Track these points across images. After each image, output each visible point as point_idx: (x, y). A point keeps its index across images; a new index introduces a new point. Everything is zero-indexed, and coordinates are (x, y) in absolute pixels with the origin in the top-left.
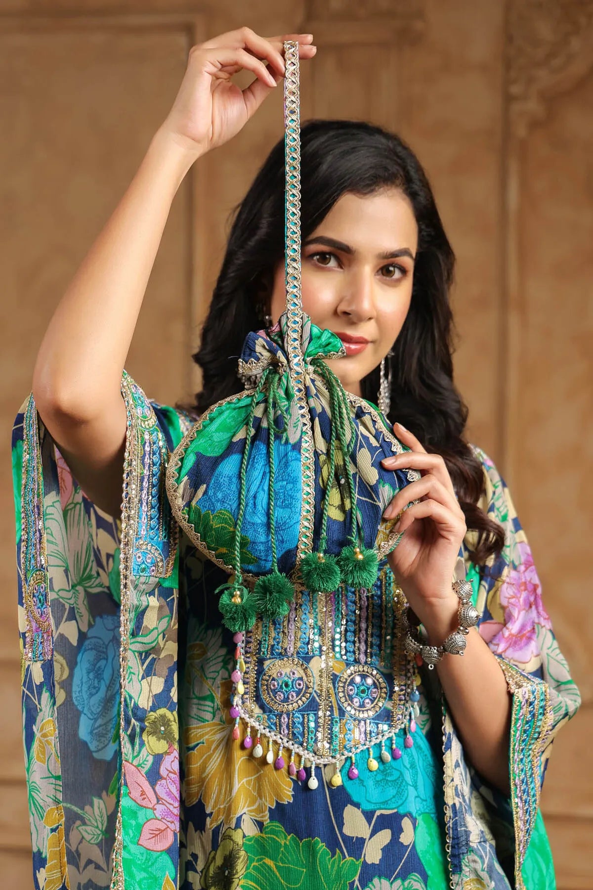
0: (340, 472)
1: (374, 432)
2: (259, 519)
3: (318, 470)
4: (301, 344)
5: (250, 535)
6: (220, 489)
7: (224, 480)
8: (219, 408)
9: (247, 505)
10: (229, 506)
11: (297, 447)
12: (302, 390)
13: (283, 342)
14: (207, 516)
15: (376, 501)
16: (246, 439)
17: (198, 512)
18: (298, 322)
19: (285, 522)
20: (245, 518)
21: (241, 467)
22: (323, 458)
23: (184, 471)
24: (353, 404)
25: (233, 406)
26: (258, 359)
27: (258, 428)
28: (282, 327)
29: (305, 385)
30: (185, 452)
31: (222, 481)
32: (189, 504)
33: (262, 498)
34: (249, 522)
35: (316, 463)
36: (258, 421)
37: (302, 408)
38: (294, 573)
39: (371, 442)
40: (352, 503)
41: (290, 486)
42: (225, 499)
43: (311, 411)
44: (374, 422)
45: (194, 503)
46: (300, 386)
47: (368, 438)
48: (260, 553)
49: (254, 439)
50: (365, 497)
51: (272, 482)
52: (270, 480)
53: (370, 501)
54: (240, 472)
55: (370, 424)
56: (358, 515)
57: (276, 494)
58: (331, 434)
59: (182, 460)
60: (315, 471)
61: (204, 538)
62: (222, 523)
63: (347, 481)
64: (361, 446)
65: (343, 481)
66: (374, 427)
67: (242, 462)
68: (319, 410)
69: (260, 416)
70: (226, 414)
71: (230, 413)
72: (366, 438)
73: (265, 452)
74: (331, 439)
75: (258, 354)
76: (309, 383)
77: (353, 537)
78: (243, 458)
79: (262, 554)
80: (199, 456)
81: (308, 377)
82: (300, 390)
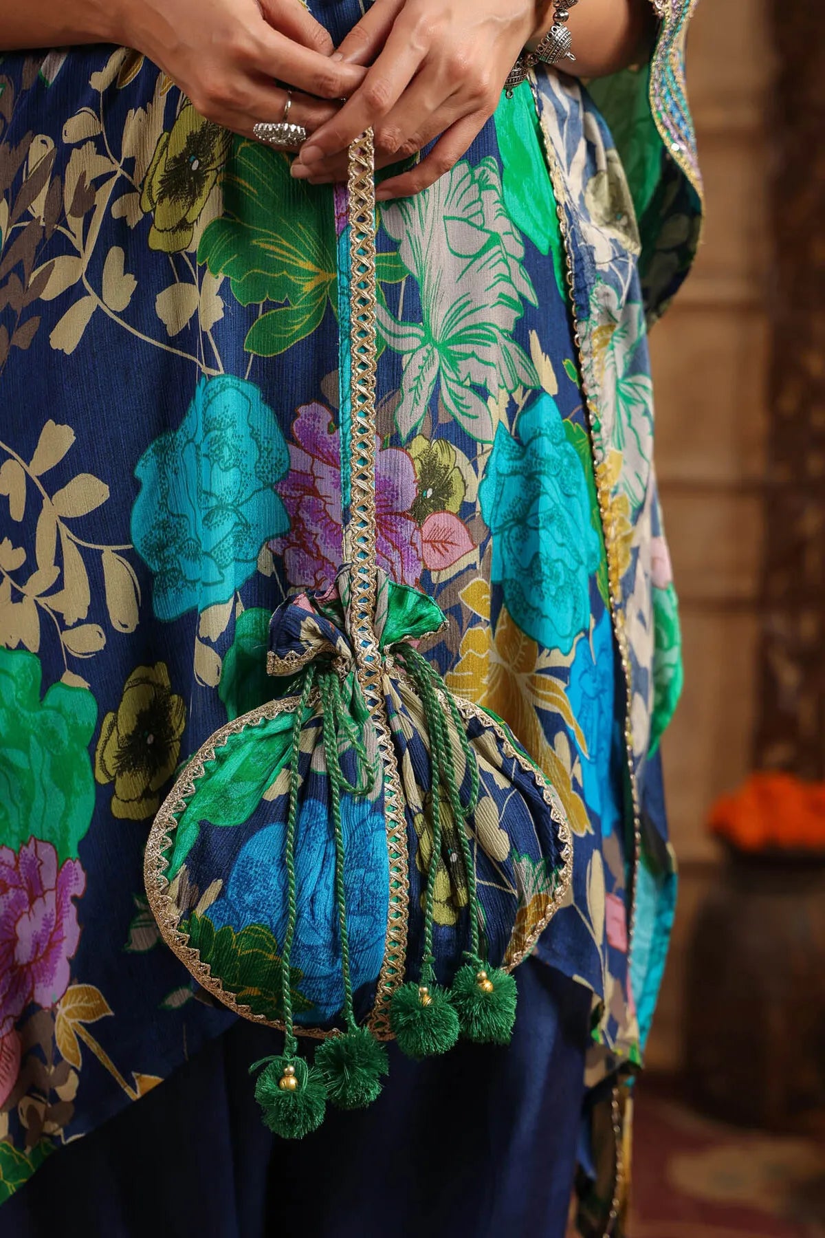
0: (449, 840)
1: (499, 760)
2: (321, 938)
3: (413, 843)
4: (373, 621)
5: (305, 965)
6: (249, 889)
7: (256, 872)
8: (232, 737)
9: (299, 917)
10: (266, 919)
11: (379, 807)
12: (377, 702)
13: (343, 618)
14: (224, 935)
15: (508, 888)
16: (288, 794)
17: (206, 927)
18: (369, 585)
19: (363, 939)
20: (296, 938)
21: (284, 846)
22: (419, 819)
23: (179, 857)
24: (463, 714)
25: (258, 733)
26: (302, 651)
27: (307, 773)
28: (342, 594)
29: (382, 693)
30: (178, 820)
31: (252, 872)
32: (189, 914)
33: (325, 900)
34: (304, 946)
35: (410, 830)
36: (306, 759)
37: (380, 733)
38: (371, 1018)
39: (497, 783)
40: (469, 892)
41: (372, 876)
42: (259, 906)
43: (395, 738)
44: (499, 741)
45: (199, 912)
46: (372, 694)
47: (492, 775)
48: (320, 994)
49: (303, 794)
50: (488, 880)
51: (341, 870)
52: (337, 866)
53: (498, 887)
54: (283, 856)
55: (493, 748)
56: (480, 915)
57: (346, 888)
58: (431, 775)
59: (173, 834)
60: (408, 844)
61: (216, 971)
62: (255, 947)
63: (462, 857)
64: (482, 794)
65: (454, 857)
66: (500, 751)
67: (286, 837)
68: (410, 735)
69: (309, 751)
70: (248, 748)
71: (254, 747)
72: (487, 776)
73: (324, 817)
74: (431, 783)
75: (303, 643)
76: (388, 688)
77: (474, 953)
78: (286, 828)
79: (322, 995)
80: (204, 827)
81: (386, 678)
82: (373, 702)
